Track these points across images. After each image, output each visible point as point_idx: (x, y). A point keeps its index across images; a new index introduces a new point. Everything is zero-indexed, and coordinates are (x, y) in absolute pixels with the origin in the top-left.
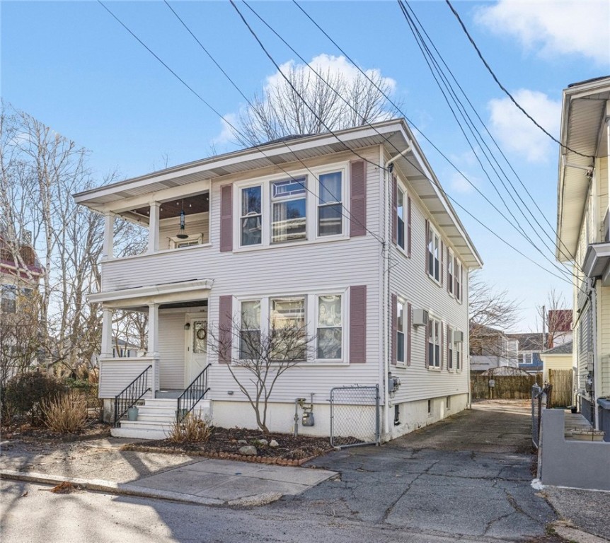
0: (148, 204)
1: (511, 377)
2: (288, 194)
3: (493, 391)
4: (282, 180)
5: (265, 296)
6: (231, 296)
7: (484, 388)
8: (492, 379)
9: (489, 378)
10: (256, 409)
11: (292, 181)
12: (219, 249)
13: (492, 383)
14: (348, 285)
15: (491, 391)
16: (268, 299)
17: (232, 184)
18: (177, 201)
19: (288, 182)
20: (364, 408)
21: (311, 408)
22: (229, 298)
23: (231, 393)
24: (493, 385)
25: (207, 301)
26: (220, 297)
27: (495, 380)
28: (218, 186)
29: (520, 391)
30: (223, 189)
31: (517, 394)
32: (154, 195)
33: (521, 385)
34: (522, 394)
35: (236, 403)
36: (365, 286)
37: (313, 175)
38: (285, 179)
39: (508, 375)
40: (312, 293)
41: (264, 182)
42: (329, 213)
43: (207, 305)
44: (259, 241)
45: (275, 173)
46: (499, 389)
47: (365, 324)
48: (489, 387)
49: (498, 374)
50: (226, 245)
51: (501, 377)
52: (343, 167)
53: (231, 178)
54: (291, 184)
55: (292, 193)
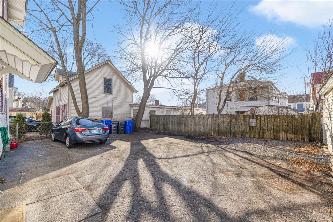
1: (275, 116)
3: (253, 129)
7: (244, 127)
8: (253, 118)
9: (249, 117)
13: (253, 122)
15: (252, 130)
24: (254, 124)
27: (257, 119)
29: (286, 132)
31: (282, 135)
33: (288, 125)
34: (289, 136)
39: (271, 114)
46: (261, 128)
48: (250, 126)
49: (260, 113)
51: (264, 116)
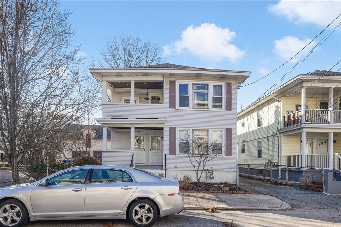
0: (130, 81)
2: (200, 90)
4: (197, 83)
5: (191, 129)
6: (175, 127)
10: (197, 173)
11: (201, 85)
12: (169, 107)
14: (225, 128)
16: (192, 130)
17: (175, 81)
18: (144, 82)
19: (200, 85)
20: (230, 172)
21: (212, 172)
22: (175, 128)
23: (176, 167)
25: (163, 128)
26: (170, 127)
28: (168, 80)
30: (171, 81)
32: (133, 77)
35: (177, 171)
36: (231, 129)
37: (211, 84)
38: (199, 83)
40: (211, 129)
41: (190, 83)
42: (217, 100)
43: (163, 129)
44: (188, 107)
45: (195, 80)
47: (231, 142)
50: (172, 105)
52: (223, 84)
53: (175, 78)
54: (201, 86)
55: (201, 90)
